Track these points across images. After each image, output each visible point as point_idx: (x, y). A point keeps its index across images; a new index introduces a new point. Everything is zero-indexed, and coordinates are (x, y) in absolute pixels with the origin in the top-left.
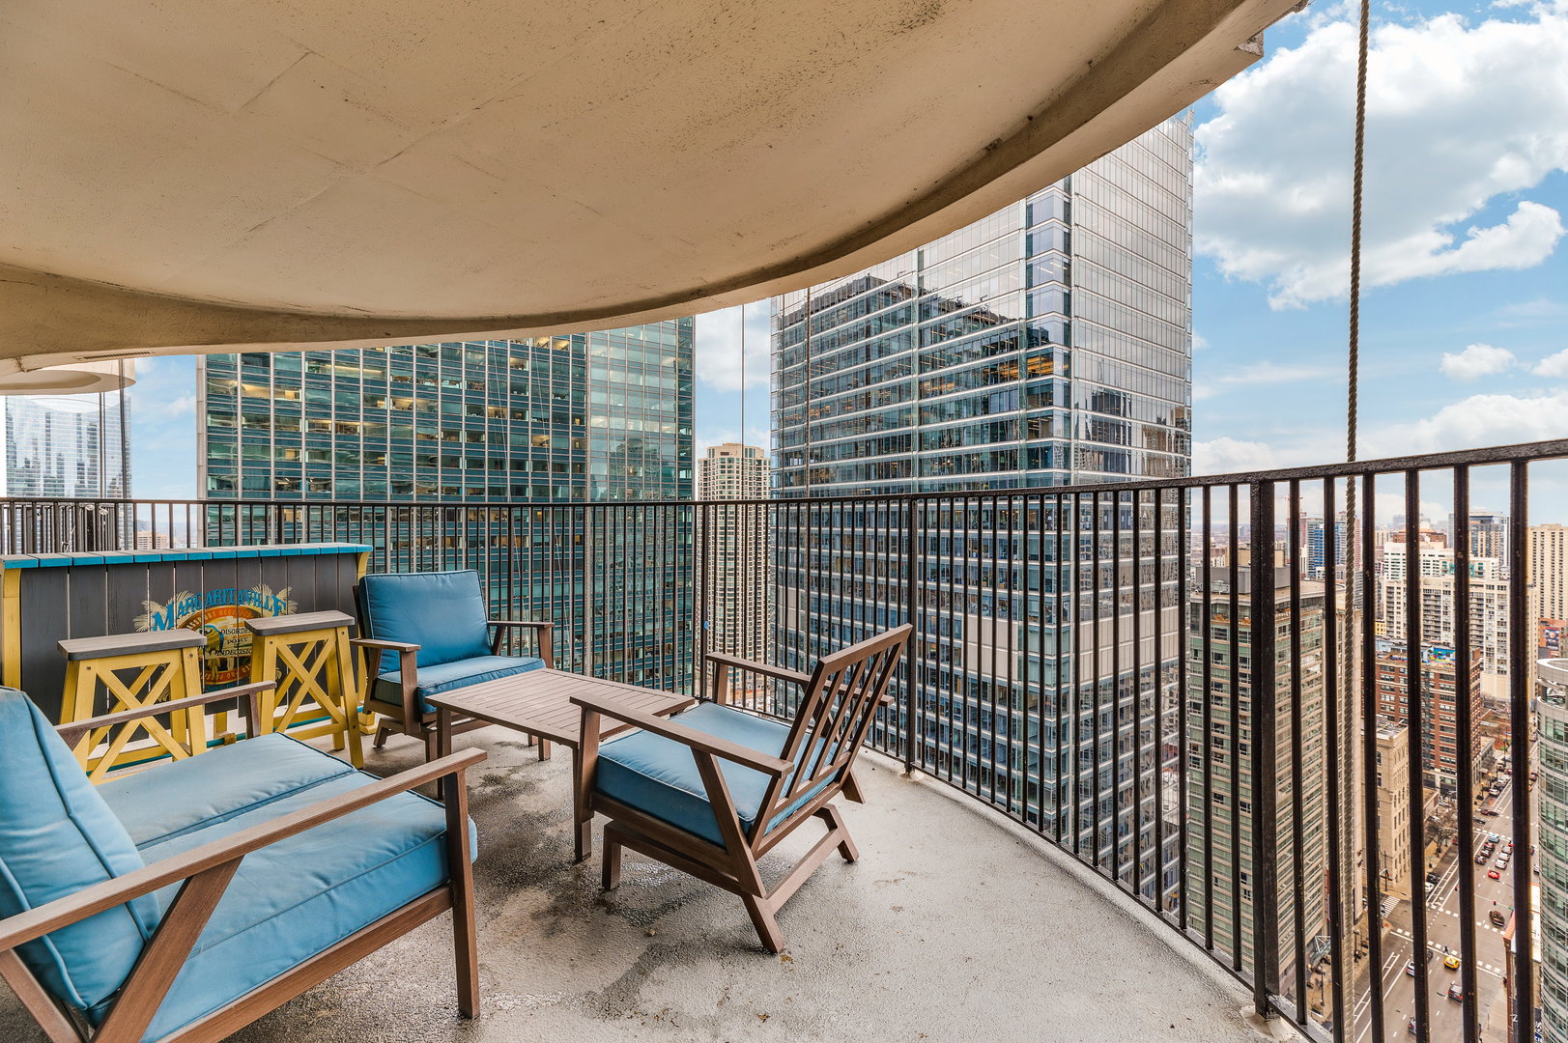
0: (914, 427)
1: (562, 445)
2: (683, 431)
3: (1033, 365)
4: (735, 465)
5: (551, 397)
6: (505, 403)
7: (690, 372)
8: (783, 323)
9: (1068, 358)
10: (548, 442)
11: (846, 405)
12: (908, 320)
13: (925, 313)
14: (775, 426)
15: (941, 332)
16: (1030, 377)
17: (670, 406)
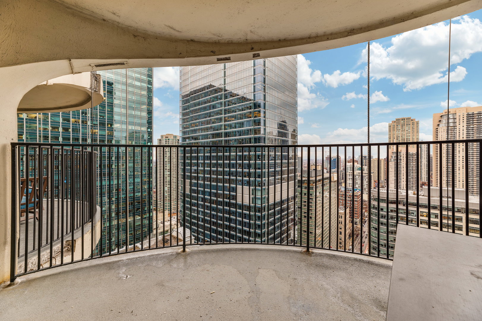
0: (223, 131)
1: (103, 133)
2: (149, 130)
3: (256, 114)
4: (170, 141)
5: (99, 117)
6: (79, 118)
7: (151, 111)
8: (183, 97)
9: (265, 113)
10: (97, 132)
11: (202, 123)
12: (221, 99)
13: (226, 97)
14: (181, 129)
15: (230, 103)
16: (255, 118)
17: (145, 121)
